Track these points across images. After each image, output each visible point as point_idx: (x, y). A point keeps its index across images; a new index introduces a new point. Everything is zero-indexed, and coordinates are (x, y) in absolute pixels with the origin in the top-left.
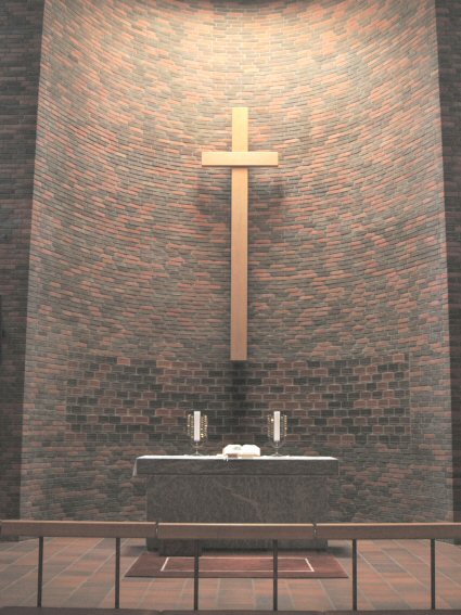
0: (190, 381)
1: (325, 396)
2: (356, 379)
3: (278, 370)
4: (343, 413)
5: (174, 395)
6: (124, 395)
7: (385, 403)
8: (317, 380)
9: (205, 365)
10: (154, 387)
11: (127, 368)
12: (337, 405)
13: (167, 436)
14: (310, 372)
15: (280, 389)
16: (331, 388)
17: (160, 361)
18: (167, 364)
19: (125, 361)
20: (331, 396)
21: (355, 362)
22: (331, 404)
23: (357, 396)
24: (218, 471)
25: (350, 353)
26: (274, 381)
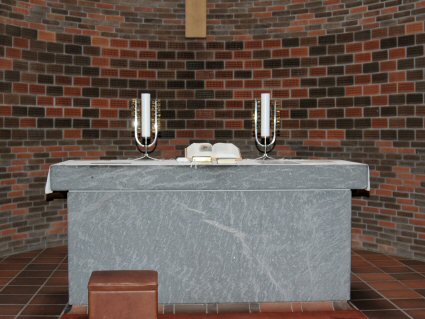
0: (134, 64)
1: (305, 82)
2: (349, 59)
3: (244, 50)
4: (330, 103)
5: (115, 83)
6: (49, 80)
7: (392, 88)
8: (295, 62)
9: (153, 45)
10: (88, 71)
11: (52, 46)
12: (322, 93)
13: (106, 134)
14: (286, 53)
15: (247, 74)
16: (314, 72)
17: (95, 39)
18: (105, 42)
19: (48, 35)
20: (312, 82)
21: (348, 38)
22: (313, 92)
23: (349, 80)
24: (182, 184)
25: (340, 26)
26: (239, 65)
